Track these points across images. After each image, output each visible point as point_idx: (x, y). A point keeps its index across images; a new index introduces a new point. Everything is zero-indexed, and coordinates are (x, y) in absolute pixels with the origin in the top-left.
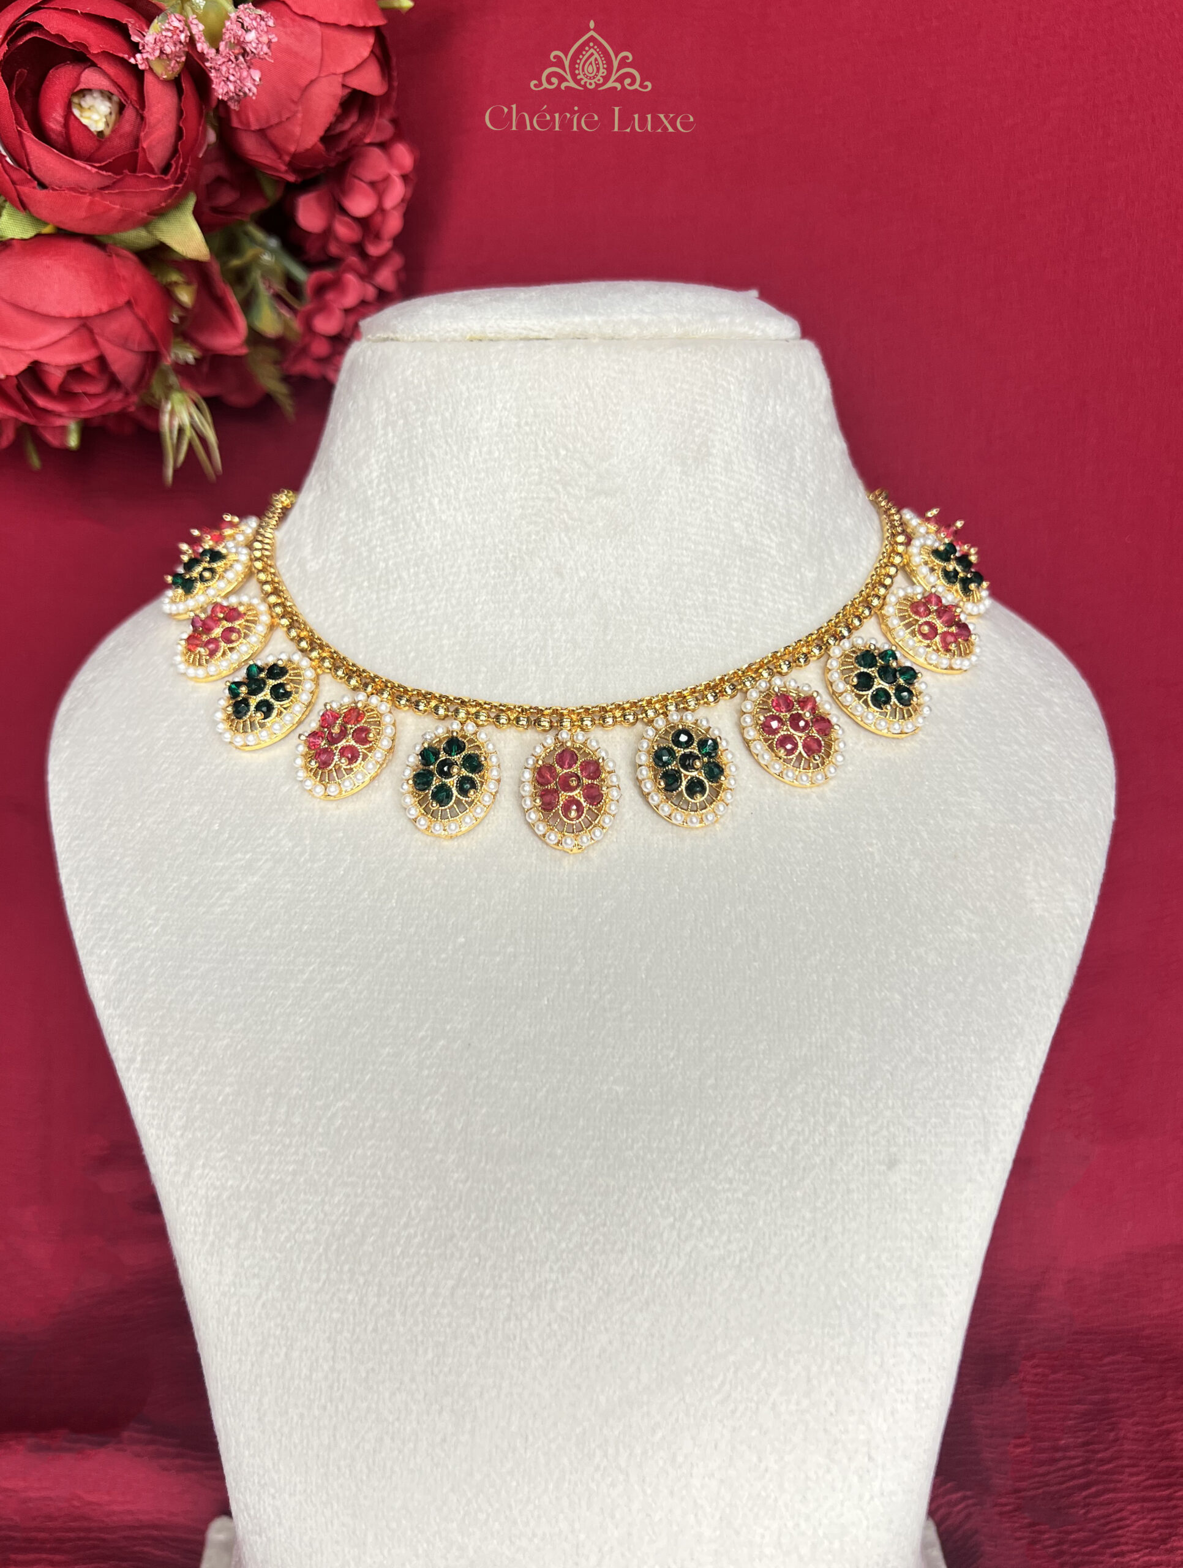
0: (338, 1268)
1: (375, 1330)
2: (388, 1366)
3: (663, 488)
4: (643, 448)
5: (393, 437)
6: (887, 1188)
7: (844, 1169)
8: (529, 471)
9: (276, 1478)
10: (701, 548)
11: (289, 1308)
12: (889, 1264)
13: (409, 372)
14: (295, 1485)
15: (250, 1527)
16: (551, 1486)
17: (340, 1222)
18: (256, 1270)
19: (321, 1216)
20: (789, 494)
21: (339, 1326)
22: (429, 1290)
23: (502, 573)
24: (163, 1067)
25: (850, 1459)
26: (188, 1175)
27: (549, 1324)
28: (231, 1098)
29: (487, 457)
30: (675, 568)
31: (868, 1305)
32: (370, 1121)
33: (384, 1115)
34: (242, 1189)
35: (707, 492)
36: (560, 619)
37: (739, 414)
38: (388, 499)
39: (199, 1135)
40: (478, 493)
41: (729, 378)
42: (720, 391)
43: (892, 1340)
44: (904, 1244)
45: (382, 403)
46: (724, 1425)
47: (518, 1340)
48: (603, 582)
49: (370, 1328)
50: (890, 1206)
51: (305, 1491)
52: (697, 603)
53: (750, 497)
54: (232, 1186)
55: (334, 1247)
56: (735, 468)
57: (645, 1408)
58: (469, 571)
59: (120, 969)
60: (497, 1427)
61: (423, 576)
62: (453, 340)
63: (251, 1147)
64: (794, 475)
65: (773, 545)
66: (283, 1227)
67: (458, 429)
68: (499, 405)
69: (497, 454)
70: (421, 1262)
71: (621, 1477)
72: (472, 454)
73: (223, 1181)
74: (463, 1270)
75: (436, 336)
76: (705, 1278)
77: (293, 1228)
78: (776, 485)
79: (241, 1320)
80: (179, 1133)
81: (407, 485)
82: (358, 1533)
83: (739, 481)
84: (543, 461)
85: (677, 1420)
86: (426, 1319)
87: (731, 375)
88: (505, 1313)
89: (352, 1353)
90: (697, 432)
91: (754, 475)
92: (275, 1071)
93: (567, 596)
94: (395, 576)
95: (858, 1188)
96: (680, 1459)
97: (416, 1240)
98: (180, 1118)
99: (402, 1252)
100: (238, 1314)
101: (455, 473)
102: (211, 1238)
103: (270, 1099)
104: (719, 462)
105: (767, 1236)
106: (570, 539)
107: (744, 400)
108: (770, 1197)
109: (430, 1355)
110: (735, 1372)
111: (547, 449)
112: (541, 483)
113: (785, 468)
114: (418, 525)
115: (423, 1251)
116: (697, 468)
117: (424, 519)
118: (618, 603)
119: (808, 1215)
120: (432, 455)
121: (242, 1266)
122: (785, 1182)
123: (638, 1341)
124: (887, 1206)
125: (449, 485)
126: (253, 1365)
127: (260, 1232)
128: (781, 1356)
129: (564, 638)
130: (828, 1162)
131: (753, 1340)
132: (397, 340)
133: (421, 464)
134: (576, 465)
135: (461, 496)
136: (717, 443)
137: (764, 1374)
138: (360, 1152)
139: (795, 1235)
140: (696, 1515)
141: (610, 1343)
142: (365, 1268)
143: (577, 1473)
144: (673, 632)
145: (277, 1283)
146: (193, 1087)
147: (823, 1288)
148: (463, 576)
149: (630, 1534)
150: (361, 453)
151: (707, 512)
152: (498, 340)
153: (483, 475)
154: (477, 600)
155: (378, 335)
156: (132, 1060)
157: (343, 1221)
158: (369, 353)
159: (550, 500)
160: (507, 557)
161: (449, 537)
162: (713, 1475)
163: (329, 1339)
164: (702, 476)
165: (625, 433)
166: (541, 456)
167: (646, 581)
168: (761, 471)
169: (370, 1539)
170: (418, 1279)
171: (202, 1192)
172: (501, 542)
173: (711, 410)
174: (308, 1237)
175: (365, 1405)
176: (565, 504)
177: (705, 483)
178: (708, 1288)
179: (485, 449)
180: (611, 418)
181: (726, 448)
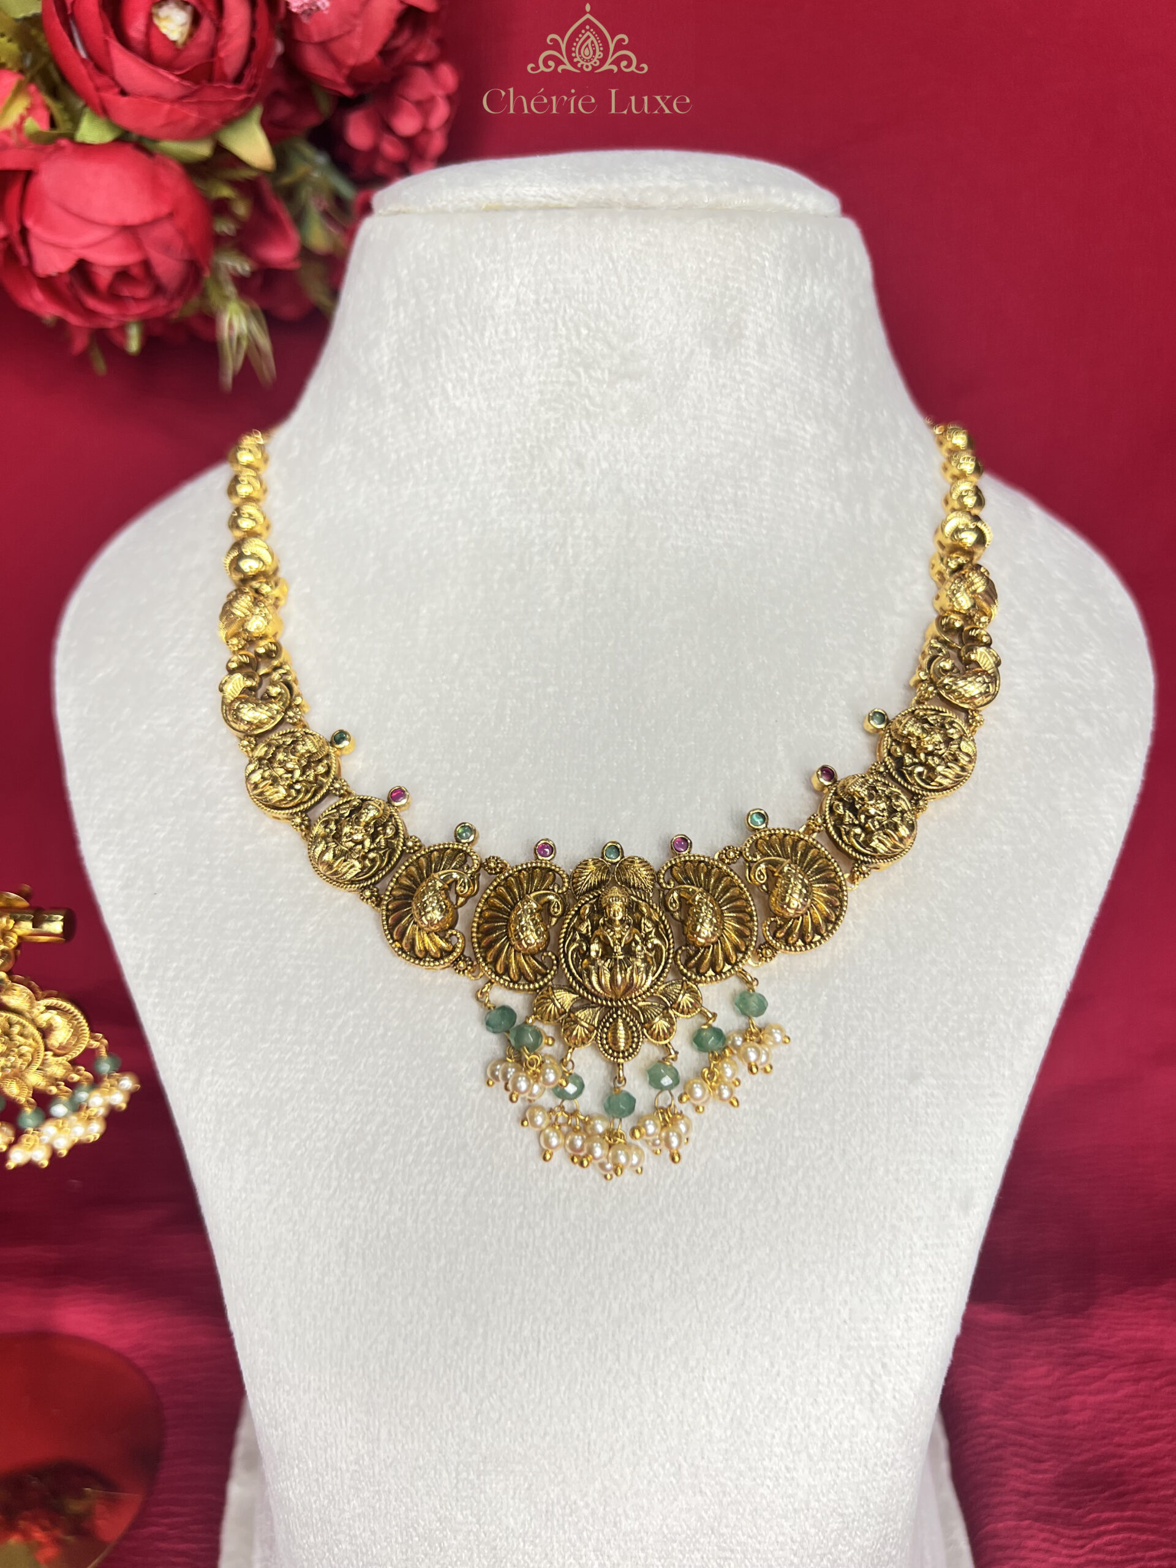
0: (350, 1176)
1: (387, 1237)
2: (400, 1271)
3: (692, 372)
4: (671, 328)
5: (405, 317)
6: (908, 1104)
7: (864, 1082)
8: (549, 353)
9: (290, 1375)
10: (731, 438)
11: (300, 1214)
12: (906, 1178)
13: (421, 246)
14: (310, 1383)
15: (266, 1421)
16: (563, 1388)
17: (351, 1130)
18: (267, 1177)
19: (332, 1124)
20: (826, 382)
21: (351, 1233)
22: (441, 1198)
23: (519, 464)
24: (171, 974)
26: (197, 1081)
27: (562, 1233)
28: (240, 1006)
29: (504, 337)
30: (703, 460)
31: (885, 1217)
32: (381, 1031)
33: (396, 1024)
34: (252, 1096)
35: (739, 377)
36: (580, 515)
37: (773, 294)
38: (399, 385)
39: (208, 1042)
40: (494, 377)
41: (764, 253)
42: (754, 267)
43: (908, 1251)
44: (924, 1157)
45: (393, 281)
46: (737, 1332)
47: (530, 1248)
48: (627, 475)
49: (382, 1234)
50: (910, 1120)
51: (319, 1389)
52: (726, 499)
53: (784, 384)
54: (241, 1094)
56: (769, 351)
57: (658, 1316)
58: (484, 462)
59: (127, 875)
60: (509, 1332)
61: (436, 468)
62: (468, 210)
63: (260, 1056)
64: (831, 362)
65: (808, 437)
67: (473, 308)
68: (517, 281)
69: (513, 334)
70: (434, 1171)
71: (633, 1381)
72: (487, 334)
73: (233, 1087)
74: (475, 1178)
75: (450, 206)
76: (720, 1189)
78: (812, 373)
79: (253, 1225)
80: (187, 1040)
81: (419, 369)
82: (372, 1429)
83: (773, 366)
84: (564, 341)
85: (690, 1326)
86: (438, 1227)
87: (766, 250)
88: (518, 1221)
89: (364, 1259)
90: (729, 311)
91: (789, 360)
92: (284, 979)
93: (588, 489)
94: (407, 468)
95: (878, 1101)
96: (692, 1363)
97: (429, 1149)
98: (189, 1025)
99: (413, 1161)
100: (250, 1219)
101: (470, 356)
102: (221, 1144)
103: (280, 1007)
104: (751, 344)
105: (784, 1148)
106: (592, 427)
107: (780, 277)
108: (788, 1110)
109: (443, 1262)
110: (749, 1282)
111: (568, 329)
112: (560, 365)
113: (822, 354)
114: (431, 412)
115: (435, 1160)
116: (728, 351)
118: (642, 497)
119: (826, 1128)
120: (445, 336)
121: (253, 1172)
122: (804, 1094)
123: (651, 1250)
124: (907, 1120)
125: (463, 368)
126: (265, 1269)
127: (270, 1140)
128: (796, 1266)
129: (585, 534)
130: (848, 1075)
131: (767, 1250)
132: (410, 213)
133: (434, 345)
134: (598, 346)
135: (476, 380)
136: (750, 325)
137: (778, 1283)
138: (371, 1060)
139: (813, 1147)
140: (707, 1417)
141: (624, 1251)
142: (376, 1176)
143: (589, 1376)
144: (700, 529)
146: (201, 994)
147: (840, 1201)
148: (477, 469)
149: (641, 1434)
150: (371, 337)
151: (738, 399)
152: (515, 209)
153: (499, 357)
154: (493, 494)
155: (390, 208)
156: (139, 967)
157: (354, 1129)
158: (380, 228)
159: (570, 384)
160: (524, 447)
161: (463, 426)
162: (725, 1378)
163: (341, 1244)
164: (733, 359)
165: (651, 311)
166: (561, 336)
167: (672, 473)
168: (796, 356)
169: (384, 1435)
170: (430, 1187)
171: (212, 1099)
172: (519, 430)
173: (744, 288)
174: (318, 1144)
175: (377, 1308)
176: (587, 389)
177: (736, 367)
178: (724, 1200)
179: (501, 329)
180: (636, 295)
181: (760, 330)
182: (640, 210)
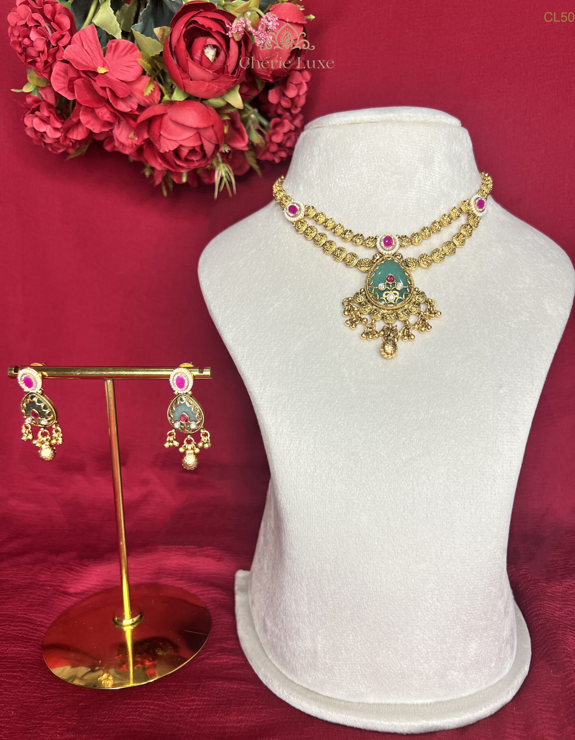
0: (315, 416)
1: (328, 435)
2: (332, 446)
3: (417, 172)
5: (322, 159)
6: (499, 395)
7: (484, 388)
9: (295, 483)
10: (430, 194)
11: (299, 428)
12: (500, 419)
13: (328, 136)
16: (387, 485)
18: (288, 417)
19: (309, 400)
22: (346, 423)
23: (360, 203)
24: (254, 358)
25: (488, 481)
26: (264, 390)
27: (385, 434)
28: (278, 366)
29: (356, 163)
30: (421, 200)
31: (493, 431)
32: (324, 372)
34: (283, 393)
35: (432, 174)
37: (443, 148)
38: (319, 181)
40: (352, 176)
41: (440, 136)
42: (437, 140)
43: (501, 443)
44: (505, 412)
45: (318, 148)
46: (445, 468)
47: (375, 439)
50: (500, 400)
51: (305, 487)
53: (447, 177)
54: (279, 392)
55: (314, 409)
56: (442, 166)
57: (418, 462)
58: (348, 203)
60: (369, 466)
62: (344, 124)
65: (455, 194)
66: (297, 404)
67: (346, 154)
68: (361, 145)
69: (360, 161)
71: (411, 483)
72: (351, 162)
73: (276, 391)
74: (357, 417)
75: (338, 123)
76: (437, 421)
77: (300, 404)
78: (456, 174)
79: (284, 433)
80: (260, 377)
81: (327, 175)
83: (443, 171)
84: (376, 163)
85: (429, 465)
86: (345, 432)
87: (441, 135)
88: (371, 430)
89: (320, 442)
90: (429, 153)
91: (448, 170)
92: (292, 358)
94: (321, 207)
95: (489, 393)
96: (430, 478)
100: (282, 431)
101: (345, 169)
102: (273, 409)
103: (290, 366)
104: (436, 164)
106: (385, 190)
107: (445, 143)
108: (459, 396)
109: (346, 443)
110: (448, 451)
111: (377, 159)
112: (375, 171)
114: (330, 188)
116: (429, 166)
117: (332, 186)
118: (401, 212)
120: (336, 164)
121: (284, 416)
123: (415, 440)
125: (342, 173)
126: (288, 447)
127: (289, 406)
128: (464, 446)
130: (478, 386)
131: (454, 441)
132: (322, 127)
133: (332, 167)
134: (387, 164)
135: (346, 177)
136: (436, 158)
137: (458, 452)
141: (406, 440)
143: (396, 481)
145: (295, 421)
146: (265, 363)
147: (477, 425)
149: (414, 502)
150: (309, 166)
151: (433, 181)
152: (360, 123)
153: (355, 169)
158: (312, 132)
159: (378, 177)
160: (362, 197)
161: (341, 192)
162: (441, 484)
163: (313, 438)
164: (430, 169)
165: (404, 153)
166: (375, 162)
168: (450, 168)
172: (360, 192)
173: (434, 146)
175: (325, 459)
176: (383, 178)
177: (432, 171)
178: (439, 424)
179: (356, 160)
180: (400, 148)
181: (439, 160)
182: (401, 122)
